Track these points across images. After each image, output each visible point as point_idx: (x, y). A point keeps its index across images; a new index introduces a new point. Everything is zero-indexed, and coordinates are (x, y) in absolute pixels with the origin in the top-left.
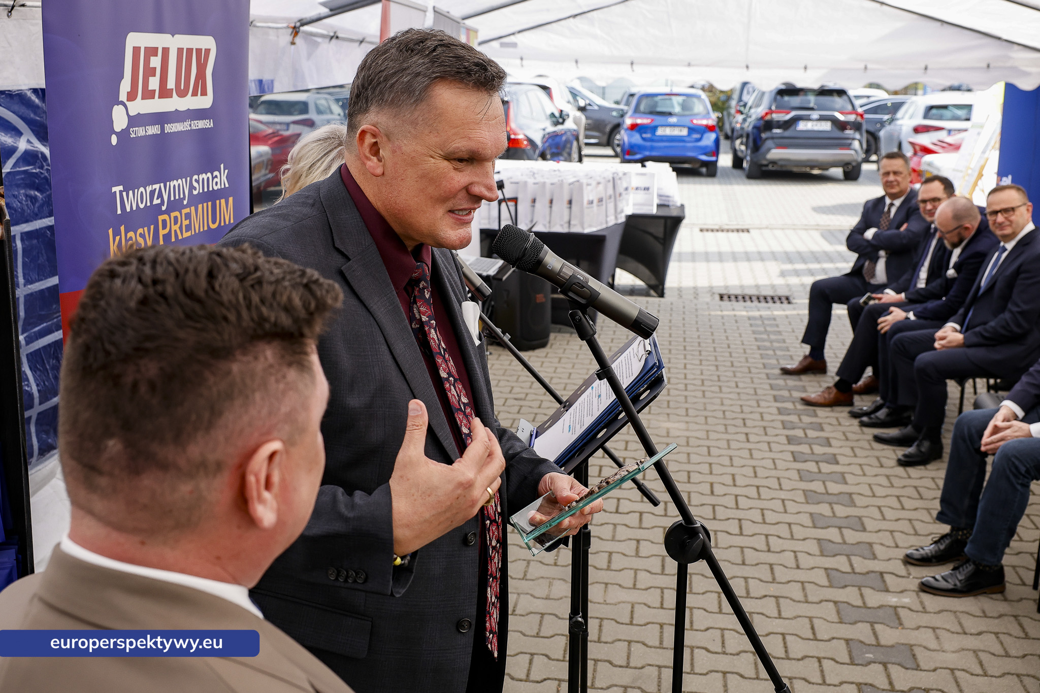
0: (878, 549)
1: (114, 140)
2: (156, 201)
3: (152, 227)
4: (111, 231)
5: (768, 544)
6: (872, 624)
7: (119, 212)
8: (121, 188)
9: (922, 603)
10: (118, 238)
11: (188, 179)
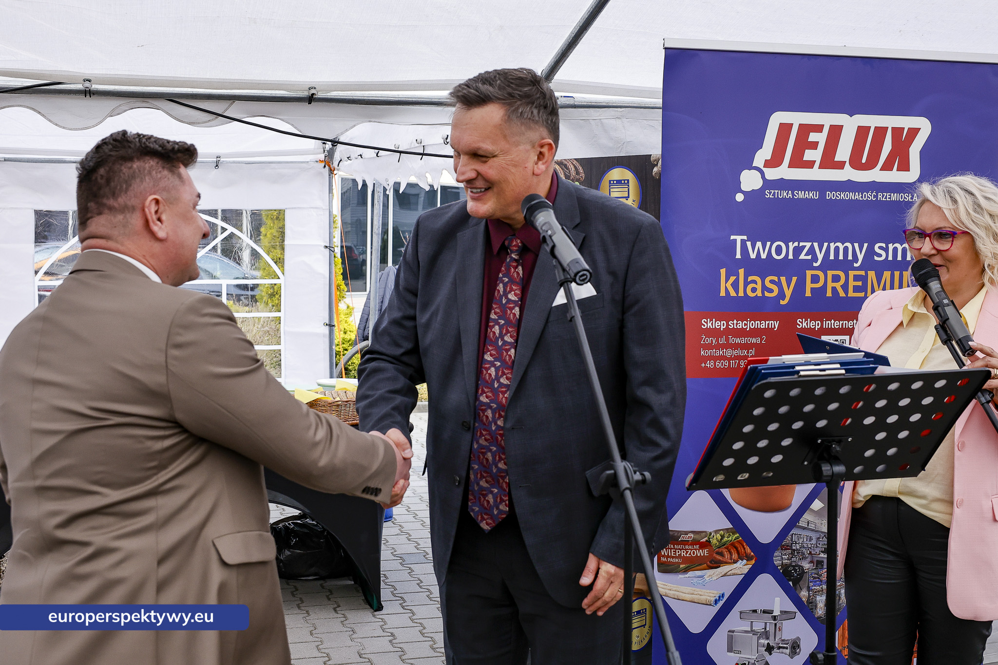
1: (740, 197)
2: (802, 257)
3: (794, 279)
4: (723, 271)
7: (738, 256)
8: (745, 238)
10: (732, 279)
11: (866, 245)
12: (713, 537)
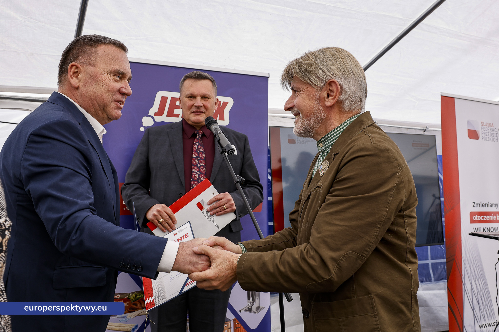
12: (131, 296)
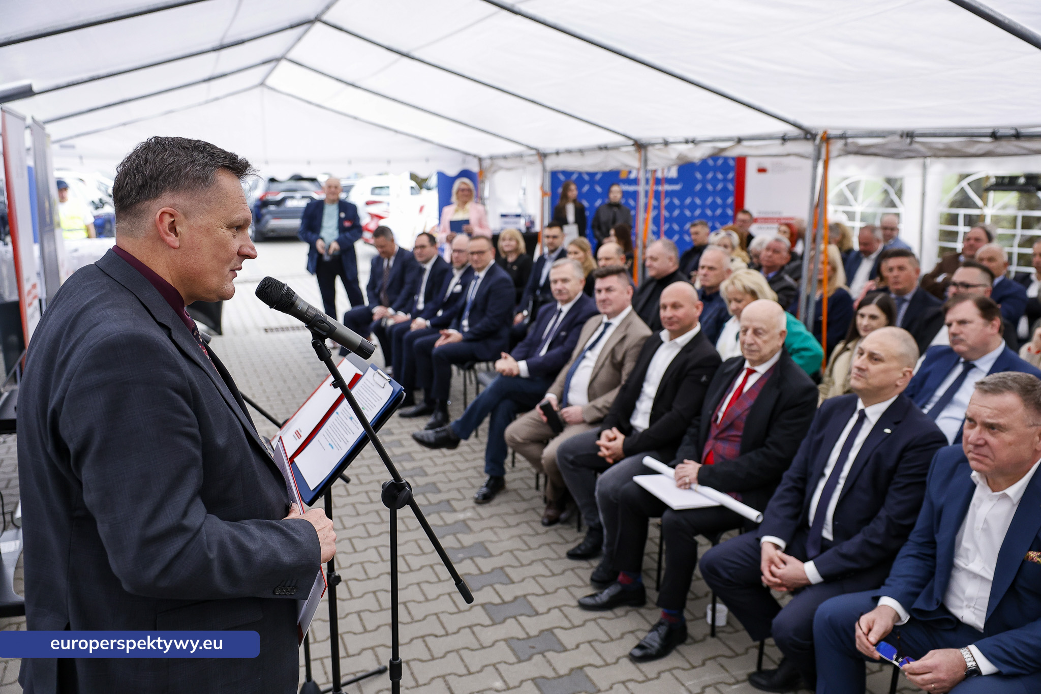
0: (440, 485)
5: (369, 498)
6: (454, 534)
9: (478, 514)
